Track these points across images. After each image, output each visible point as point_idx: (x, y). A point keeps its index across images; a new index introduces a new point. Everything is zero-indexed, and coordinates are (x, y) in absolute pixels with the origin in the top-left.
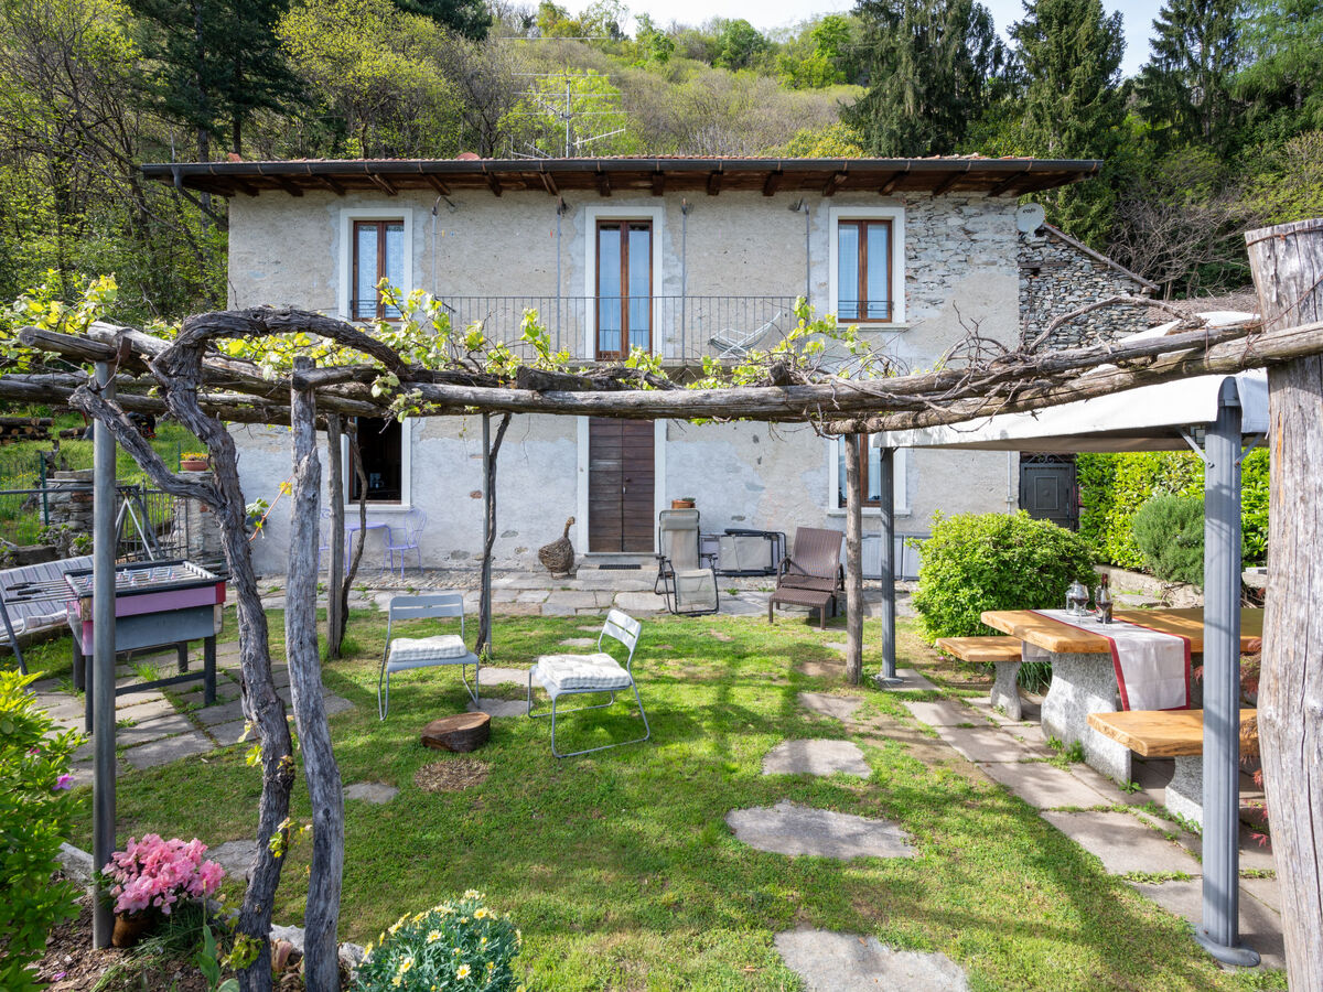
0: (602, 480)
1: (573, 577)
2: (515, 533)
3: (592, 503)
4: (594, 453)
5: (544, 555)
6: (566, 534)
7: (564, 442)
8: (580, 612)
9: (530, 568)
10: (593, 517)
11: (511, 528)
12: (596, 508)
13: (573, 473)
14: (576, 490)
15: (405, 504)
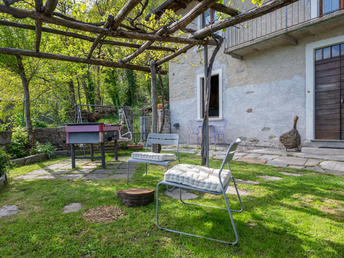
0: (324, 96)
1: (300, 151)
2: (269, 129)
3: (317, 110)
4: (318, 81)
5: (283, 139)
6: (295, 127)
7: (297, 78)
8: (290, 167)
9: (277, 146)
10: (317, 119)
11: (267, 126)
12: (320, 113)
13: (303, 94)
14: (305, 103)
15: (221, 117)
